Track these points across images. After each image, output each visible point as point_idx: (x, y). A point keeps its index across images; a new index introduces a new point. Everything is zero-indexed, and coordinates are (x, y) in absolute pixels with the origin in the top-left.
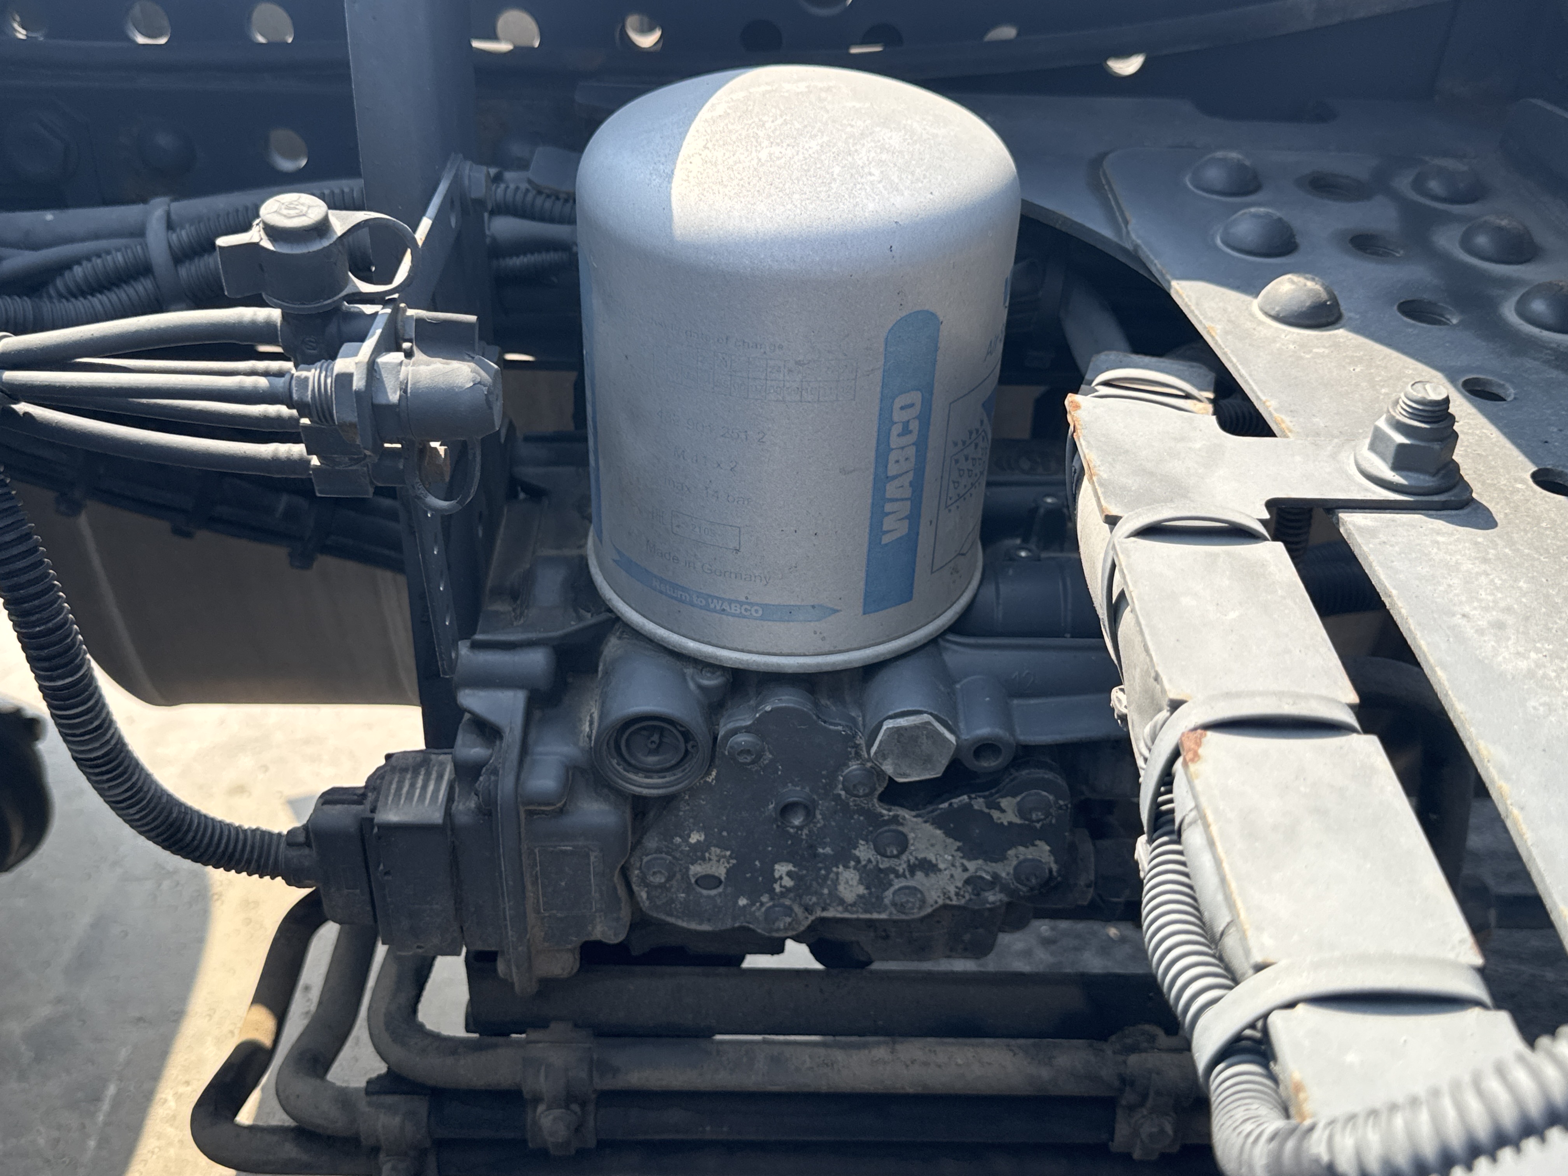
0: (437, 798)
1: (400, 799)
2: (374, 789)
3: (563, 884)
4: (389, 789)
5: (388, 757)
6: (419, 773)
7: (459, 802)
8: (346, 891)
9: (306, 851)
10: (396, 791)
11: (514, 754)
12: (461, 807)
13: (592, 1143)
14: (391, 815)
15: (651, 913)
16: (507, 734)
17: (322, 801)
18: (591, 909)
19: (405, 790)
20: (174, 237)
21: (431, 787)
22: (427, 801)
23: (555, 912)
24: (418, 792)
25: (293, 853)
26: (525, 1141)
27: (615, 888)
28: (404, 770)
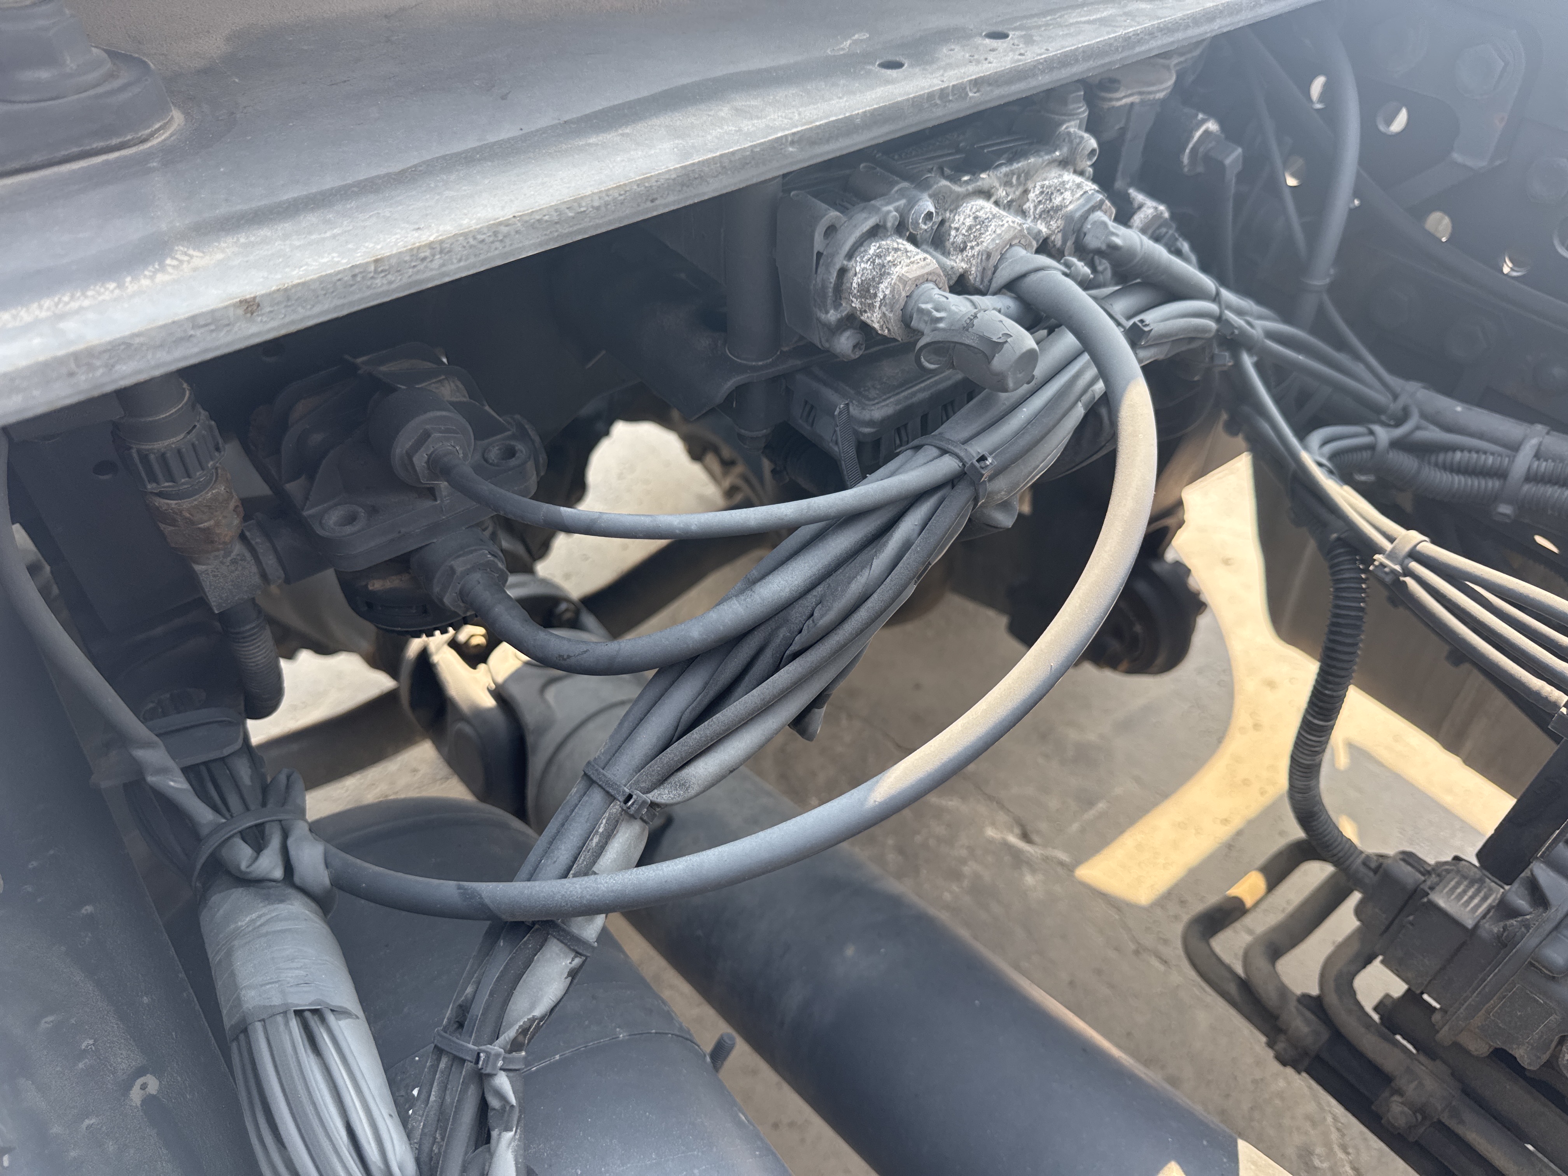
0: (1476, 911)
1: (1452, 894)
2: (1439, 875)
3: (1519, 1014)
4: (1449, 883)
5: (1457, 859)
6: (1473, 886)
7: (1487, 921)
8: (1377, 910)
9: (1371, 874)
10: (1451, 888)
11: (1549, 927)
12: (1487, 925)
13: (1411, 1139)
14: (1441, 900)
15: (1563, 1069)
16: (1553, 911)
17: (1401, 856)
18: (1526, 1039)
19: (1459, 890)
20: (1536, 463)
21: (1476, 901)
22: (1469, 908)
23: (1499, 1021)
24: (1466, 898)
25: (1363, 870)
26: (1372, 1103)
27: (1552, 1041)
28: (1465, 877)
